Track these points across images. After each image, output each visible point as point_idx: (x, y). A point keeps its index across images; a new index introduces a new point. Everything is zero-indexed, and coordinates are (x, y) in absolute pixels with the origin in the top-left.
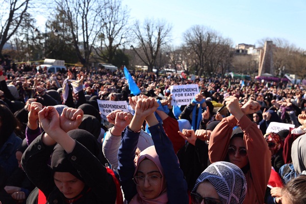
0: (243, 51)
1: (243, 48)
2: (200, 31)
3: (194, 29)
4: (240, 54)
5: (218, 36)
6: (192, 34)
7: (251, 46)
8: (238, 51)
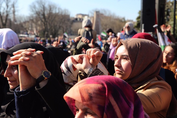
0: (80, 19)
1: (80, 17)
2: (43, 4)
3: (38, 2)
4: (78, 22)
5: (58, 7)
6: (37, 6)
7: (86, 15)
8: (76, 19)
